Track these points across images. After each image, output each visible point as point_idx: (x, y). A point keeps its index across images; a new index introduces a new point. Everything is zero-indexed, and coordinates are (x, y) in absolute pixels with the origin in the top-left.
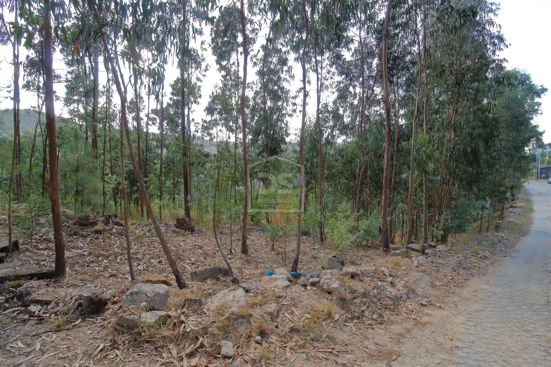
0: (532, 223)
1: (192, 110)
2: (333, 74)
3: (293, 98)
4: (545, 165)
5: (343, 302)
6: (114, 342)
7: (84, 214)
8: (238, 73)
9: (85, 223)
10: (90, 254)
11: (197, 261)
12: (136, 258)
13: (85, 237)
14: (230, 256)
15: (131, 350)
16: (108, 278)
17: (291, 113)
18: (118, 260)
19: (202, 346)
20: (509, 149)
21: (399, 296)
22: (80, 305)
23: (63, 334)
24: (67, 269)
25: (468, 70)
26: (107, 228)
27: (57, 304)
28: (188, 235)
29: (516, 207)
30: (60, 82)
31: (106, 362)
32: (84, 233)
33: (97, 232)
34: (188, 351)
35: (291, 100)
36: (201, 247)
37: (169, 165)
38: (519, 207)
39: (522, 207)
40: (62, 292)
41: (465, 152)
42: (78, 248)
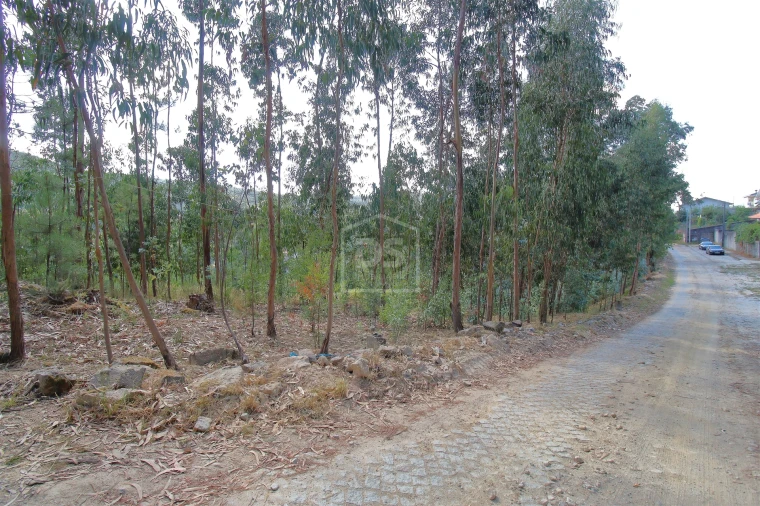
0: (668, 299)
1: (219, 149)
2: (409, 106)
3: (356, 137)
4: (698, 226)
5: (364, 381)
6: (72, 419)
7: (57, 289)
8: (281, 103)
9: (57, 300)
10: (62, 337)
11: (204, 344)
12: (124, 342)
13: (58, 317)
14: (251, 339)
15: (90, 427)
16: (82, 364)
17: (353, 156)
18: (99, 345)
19: (174, 421)
20: (637, 205)
21: (439, 376)
22: (36, 386)
23: (12, 415)
24: (29, 355)
25: (569, 106)
26: (90, 306)
27: (9, 386)
28: (203, 316)
29: (654, 279)
30: (25, 112)
31: (58, 437)
32: (56, 313)
33: (74, 311)
34: (155, 426)
35: (353, 141)
36: (213, 329)
37: (189, 226)
38: (658, 279)
39: (660, 279)
40: (16, 375)
41: (566, 209)
42: (47, 331)
